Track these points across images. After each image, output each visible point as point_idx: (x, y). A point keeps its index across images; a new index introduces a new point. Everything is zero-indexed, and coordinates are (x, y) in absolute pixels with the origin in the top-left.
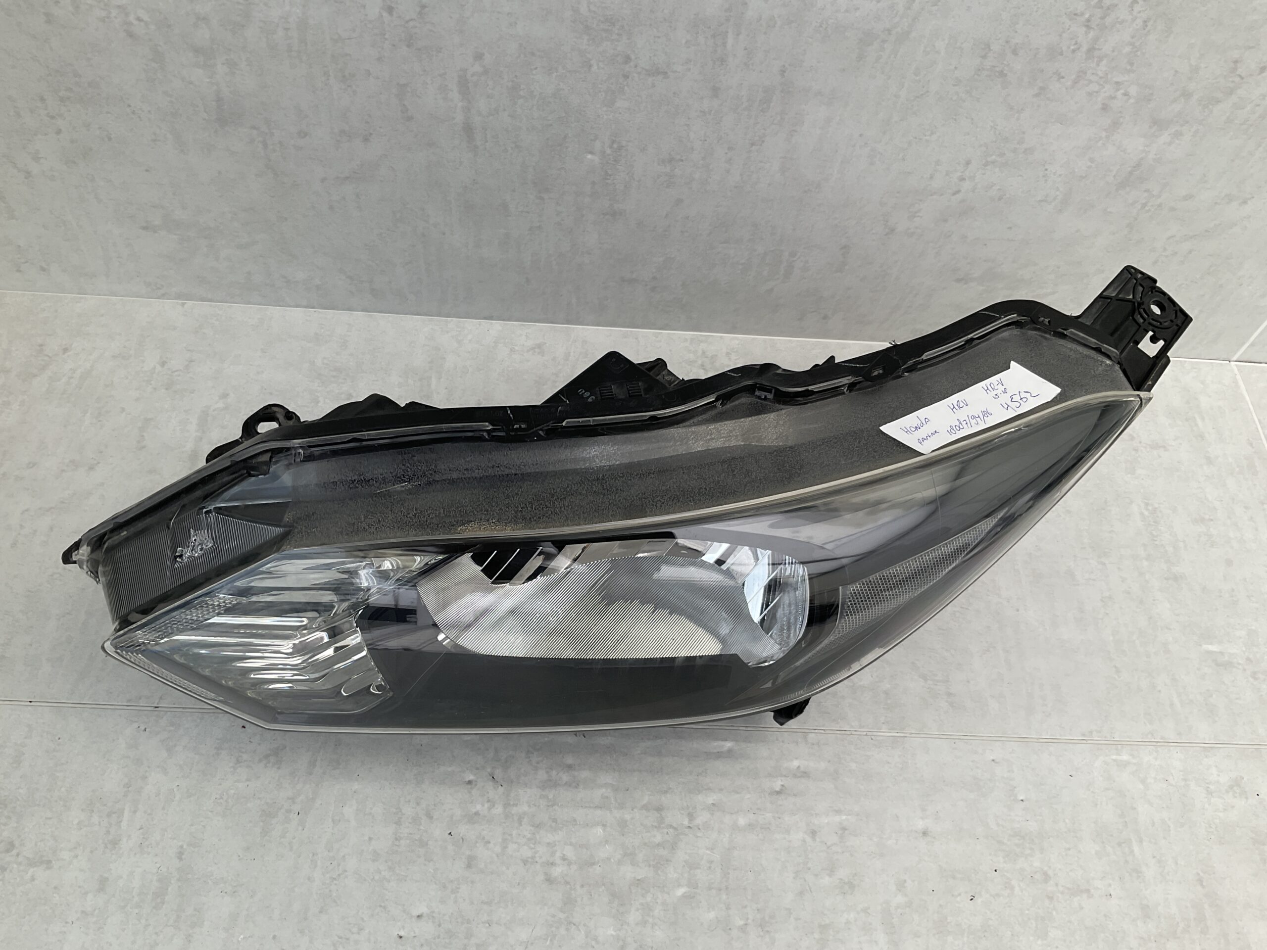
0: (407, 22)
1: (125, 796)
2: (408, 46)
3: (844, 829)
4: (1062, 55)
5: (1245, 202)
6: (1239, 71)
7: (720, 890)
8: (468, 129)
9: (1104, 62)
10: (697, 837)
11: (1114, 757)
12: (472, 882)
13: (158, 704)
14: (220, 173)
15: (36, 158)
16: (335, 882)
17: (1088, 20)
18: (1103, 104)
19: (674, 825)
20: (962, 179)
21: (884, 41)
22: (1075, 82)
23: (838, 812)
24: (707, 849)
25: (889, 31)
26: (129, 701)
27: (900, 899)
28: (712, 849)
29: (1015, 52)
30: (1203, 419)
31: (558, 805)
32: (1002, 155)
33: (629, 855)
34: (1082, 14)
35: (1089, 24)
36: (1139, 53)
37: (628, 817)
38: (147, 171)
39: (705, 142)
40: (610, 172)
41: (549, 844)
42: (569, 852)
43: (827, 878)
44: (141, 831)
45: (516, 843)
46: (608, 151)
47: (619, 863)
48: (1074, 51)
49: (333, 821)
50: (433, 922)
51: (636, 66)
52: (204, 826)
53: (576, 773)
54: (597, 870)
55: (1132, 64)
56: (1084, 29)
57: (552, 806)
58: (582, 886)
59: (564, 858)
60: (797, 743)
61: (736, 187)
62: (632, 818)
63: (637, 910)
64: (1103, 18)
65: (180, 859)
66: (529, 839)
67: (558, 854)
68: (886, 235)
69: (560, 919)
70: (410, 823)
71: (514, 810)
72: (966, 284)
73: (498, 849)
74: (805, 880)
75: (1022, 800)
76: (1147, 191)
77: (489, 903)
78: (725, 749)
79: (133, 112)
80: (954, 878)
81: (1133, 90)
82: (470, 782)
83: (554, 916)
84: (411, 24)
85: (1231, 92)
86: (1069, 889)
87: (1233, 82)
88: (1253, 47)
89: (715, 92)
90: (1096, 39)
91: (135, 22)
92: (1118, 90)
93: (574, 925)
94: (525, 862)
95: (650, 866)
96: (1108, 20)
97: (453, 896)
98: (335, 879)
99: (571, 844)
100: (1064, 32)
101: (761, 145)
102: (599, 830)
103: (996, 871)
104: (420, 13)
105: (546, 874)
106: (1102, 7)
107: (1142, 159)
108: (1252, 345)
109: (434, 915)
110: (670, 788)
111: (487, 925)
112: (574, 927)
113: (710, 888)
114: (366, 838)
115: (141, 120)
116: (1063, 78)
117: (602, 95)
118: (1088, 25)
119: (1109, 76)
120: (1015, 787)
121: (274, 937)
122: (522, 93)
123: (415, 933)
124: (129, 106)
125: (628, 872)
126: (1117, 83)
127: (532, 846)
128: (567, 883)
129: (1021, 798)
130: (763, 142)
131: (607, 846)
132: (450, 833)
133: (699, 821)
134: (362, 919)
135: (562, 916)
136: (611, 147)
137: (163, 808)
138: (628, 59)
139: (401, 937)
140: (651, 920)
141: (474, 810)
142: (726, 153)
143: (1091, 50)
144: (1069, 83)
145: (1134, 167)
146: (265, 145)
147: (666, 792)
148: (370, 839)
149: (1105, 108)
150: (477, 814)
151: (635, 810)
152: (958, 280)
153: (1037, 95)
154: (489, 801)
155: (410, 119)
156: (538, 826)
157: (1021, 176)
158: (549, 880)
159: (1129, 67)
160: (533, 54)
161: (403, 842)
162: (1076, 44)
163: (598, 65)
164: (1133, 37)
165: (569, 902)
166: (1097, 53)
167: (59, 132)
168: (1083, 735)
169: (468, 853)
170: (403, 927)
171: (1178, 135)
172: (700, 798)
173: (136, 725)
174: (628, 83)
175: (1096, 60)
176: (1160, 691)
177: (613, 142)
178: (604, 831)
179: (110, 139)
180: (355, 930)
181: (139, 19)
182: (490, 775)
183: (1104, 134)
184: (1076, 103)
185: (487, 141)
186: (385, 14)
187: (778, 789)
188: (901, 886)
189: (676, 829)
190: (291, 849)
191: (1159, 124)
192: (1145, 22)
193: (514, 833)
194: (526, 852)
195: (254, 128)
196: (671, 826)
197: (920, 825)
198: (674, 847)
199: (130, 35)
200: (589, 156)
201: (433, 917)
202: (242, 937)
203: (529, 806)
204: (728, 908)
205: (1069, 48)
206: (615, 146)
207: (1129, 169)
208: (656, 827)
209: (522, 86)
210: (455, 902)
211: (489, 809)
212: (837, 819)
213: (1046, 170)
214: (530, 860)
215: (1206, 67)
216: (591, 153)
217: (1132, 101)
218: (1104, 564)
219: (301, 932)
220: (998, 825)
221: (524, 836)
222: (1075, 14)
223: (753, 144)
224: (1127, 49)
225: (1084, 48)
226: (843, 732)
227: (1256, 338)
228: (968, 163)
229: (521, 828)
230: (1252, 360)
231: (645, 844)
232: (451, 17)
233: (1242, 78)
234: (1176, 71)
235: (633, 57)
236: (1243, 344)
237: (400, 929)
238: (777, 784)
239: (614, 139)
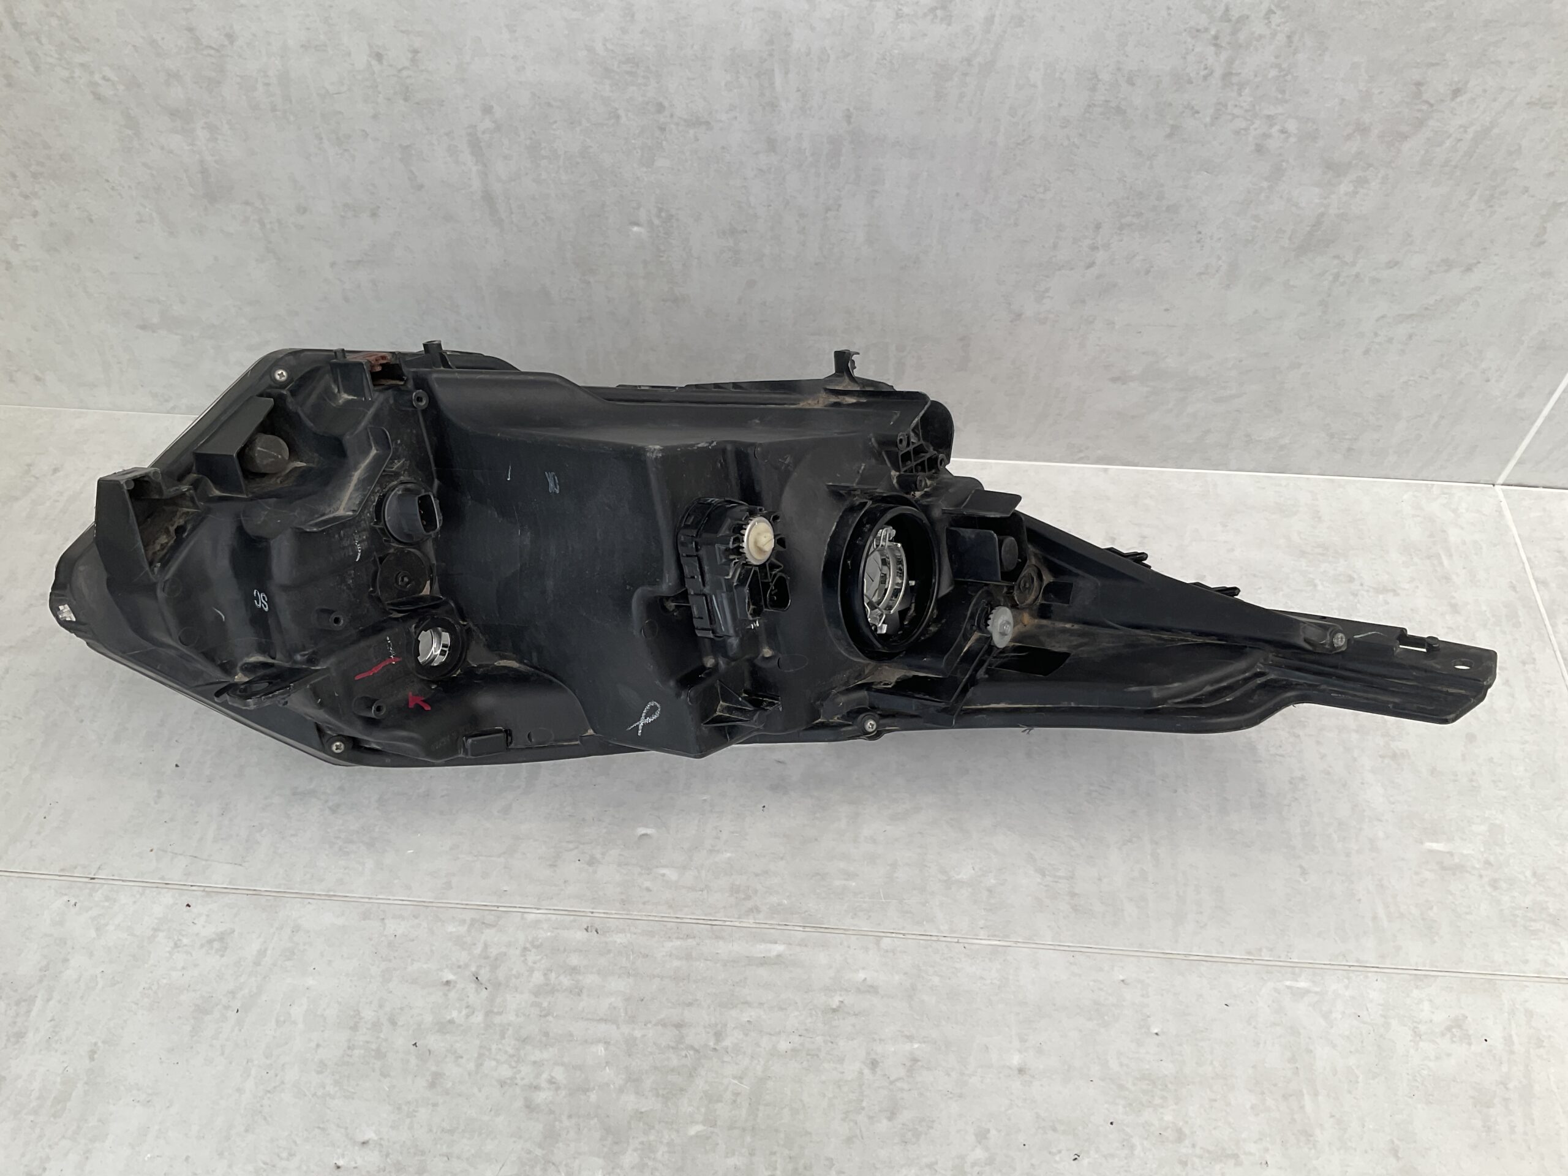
0: (400, 71)
1: (41, 981)
2: (406, 99)
3: (915, 1060)
4: (1192, 83)
5: (1469, 269)
6: (1425, 97)
7: (744, 1130)
8: (488, 198)
9: (1247, 91)
10: (723, 1062)
11: (1288, 983)
12: (435, 1105)
13: (94, 875)
14: (216, 258)
15: (15, 246)
16: (269, 1095)
17: (1216, 37)
18: (1257, 145)
19: (696, 1046)
20: (1094, 248)
21: (965, 74)
22: (1216, 118)
23: (910, 1038)
24: (735, 1078)
25: (968, 61)
26: (62, 870)
27: (979, 1154)
28: (740, 1078)
29: (1131, 82)
30: (1451, 556)
31: (553, 1016)
32: (1139, 215)
33: (634, 1080)
34: (1206, 30)
35: (1218, 42)
36: (1289, 77)
37: (638, 1034)
38: (136, 258)
39: (770, 208)
40: (662, 248)
41: (535, 1062)
42: (559, 1074)
43: (885, 1121)
44: (52, 1023)
45: (494, 1059)
46: (656, 222)
47: (621, 1090)
48: (1205, 78)
49: (277, 1022)
50: (380, 1151)
51: (672, 116)
52: (125, 1021)
53: (581, 978)
54: (593, 1097)
55: (1283, 92)
56: (1213, 48)
57: (545, 1016)
58: (570, 1117)
59: (551, 1081)
60: (867, 949)
61: (816, 264)
62: (644, 1036)
63: (635, 1150)
64: (1234, 33)
65: (92, 1059)
66: (512, 1056)
67: (545, 1076)
68: (1011, 321)
69: (537, 1156)
70: (368, 1029)
71: (497, 1020)
72: (1124, 384)
73: (471, 1066)
74: (856, 1123)
75: (1157, 1034)
76: (1337, 257)
77: (451, 1132)
78: (774, 953)
79: (113, 189)
80: (1054, 1130)
81: (1292, 126)
82: (448, 983)
83: (529, 1152)
84: (405, 73)
85: (1420, 124)
86: (1209, 1152)
87: (1419, 110)
88: (1437, 64)
89: (772, 145)
90: (1230, 61)
91: (101, 82)
92: (1271, 126)
93: (553, 1164)
94: (502, 1084)
95: (657, 1095)
96: (1242, 36)
97: (408, 1121)
98: (269, 1092)
99: (563, 1064)
100: (1187, 53)
101: (838, 210)
102: (600, 1049)
103: (1112, 1123)
104: (413, 60)
105: (526, 1099)
106: (1229, 20)
107: (1322, 215)
108: (1520, 462)
109: (382, 1142)
110: (697, 1000)
111: (446, 1159)
112: (553, 1167)
113: (731, 1128)
114: (313, 1045)
115: (122, 198)
116: (1198, 112)
117: (637, 152)
118: (1215, 41)
119: (1257, 108)
120: (1149, 1017)
121: (187, 1158)
122: (543, 152)
123: (356, 1163)
124: (107, 181)
125: (630, 1101)
126: (1269, 117)
127: (513, 1064)
128: (551, 1112)
129: (1156, 1031)
130: (840, 206)
131: (607, 1068)
132: (416, 1044)
133: (727, 1042)
134: (295, 1142)
135: (539, 1152)
136: (659, 216)
137: (82, 998)
138: (660, 108)
139: (338, 1167)
140: (650, 1163)
141: (449, 1018)
142: (797, 221)
143: (1227, 76)
144: (1208, 120)
145: (1314, 226)
146: (262, 225)
147: (690, 1004)
148: (318, 1046)
149: (1259, 149)
150: (451, 1022)
151: (649, 1025)
152: (1114, 380)
153: (1169, 136)
154: (468, 1007)
155: (421, 187)
156: (525, 1041)
157: (1168, 241)
158: (530, 1107)
159: (1280, 96)
160: (549, 105)
161: (357, 1052)
162: (1206, 69)
163: (627, 115)
164: (1277, 57)
165: (551, 1136)
166: (1235, 79)
167: (35, 214)
168: (1249, 953)
169: (434, 1068)
170: (343, 1156)
171: (1362, 182)
172: (734, 1013)
173: (66, 898)
174: (665, 137)
175: (1236, 88)
176: (1359, 900)
177: (660, 210)
178: (606, 1049)
179: (91, 221)
180: (284, 1155)
181: (104, 78)
182: (474, 975)
183: (1265, 184)
184: (1221, 144)
185: (512, 213)
186: (374, 62)
187: (834, 1007)
188: (982, 1136)
189: (697, 1051)
190: (223, 1054)
191: (1334, 169)
192: (1289, 37)
193: (494, 1047)
194: (505, 1072)
195: (247, 203)
196: (692, 1048)
197: (1016, 1060)
198: (692, 1074)
199: (98, 97)
200: (635, 229)
201: (381, 1145)
202: (149, 1155)
203: (517, 1015)
204: (752, 1154)
205: (1198, 74)
206: (663, 214)
207: (1308, 229)
208: (673, 1048)
209: (543, 145)
210: (411, 1128)
211: (467, 1016)
212: (908, 1047)
213: (1200, 233)
214: (509, 1081)
215: (1381, 93)
216: (637, 224)
217: (1293, 140)
218: (1298, 736)
219: (219, 1155)
220: (1121, 1065)
221: (506, 1052)
222: (1198, 31)
223: (828, 210)
224: (1273, 73)
225: (1219, 72)
226: (929, 938)
227: (1524, 452)
228: (1098, 227)
229: (503, 1041)
230: (1526, 483)
231: (656, 1068)
232: (448, 63)
233: (1431, 105)
234: (1343, 100)
235: (666, 104)
236: (1508, 461)
237: (338, 1159)
238: (835, 1002)
239: (660, 206)
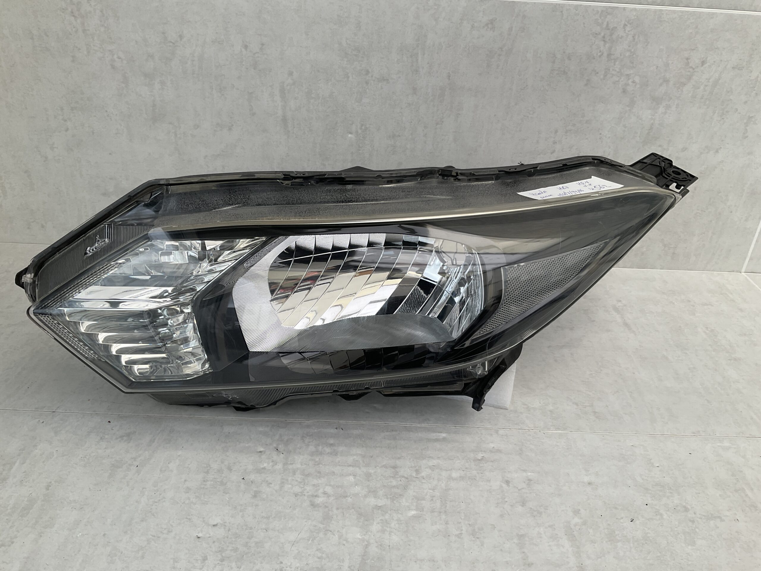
0: (254, 54)
1: (19, 455)
2: (254, 69)
3: (530, 480)
4: (594, 59)
5: (717, 151)
6: (690, 65)
7: (440, 512)
8: (284, 120)
9: (617, 63)
10: (422, 483)
11: (719, 444)
12: (257, 505)
13: (55, 410)
14: (150, 154)
15: (52, 148)
16: (155, 504)
17: (604, 37)
18: (623, 89)
19: (406, 476)
20: (555, 143)
21: (500, 55)
22: (605, 76)
23: (525, 471)
24: (430, 489)
25: (501, 48)
26: (37, 408)
27: (577, 520)
28: (433, 490)
29: (569, 58)
31: (322, 464)
32: (574, 125)
33: (373, 492)
34: (600, 34)
35: (605, 39)
36: (634, 56)
37: (372, 471)
38: (110, 154)
39: (412, 123)
40: (361, 145)
41: (314, 485)
42: (329, 489)
43: (520, 507)
44: (25, 473)
45: (290, 484)
46: (360, 131)
47: (366, 496)
48: (600, 56)
49: (161, 471)
50: (225, 528)
51: (372, 76)
52: (69, 472)
53: (336, 448)
54: (349, 500)
55: (633, 63)
56: (603, 42)
57: (318, 464)
58: (337, 509)
59: (325, 493)
60: (491, 435)
61: (430, 153)
62: (375, 472)
63: (378, 523)
64: (611, 35)
65: (47, 489)
66: (300, 482)
67: (321, 491)
69: (320, 527)
70: (215, 472)
71: (290, 467)
73: (277, 487)
74: (504, 508)
75: (658, 467)
76: (660, 146)
77: (268, 518)
78: (441, 437)
79: (108, 116)
80: (616, 508)
81: (637, 79)
82: (260, 452)
83: (315, 526)
84: (256, 55)
85: (690, 78)
86: (704, 516)
87: (689, 71)
88: (694, 49)
89: (415, 90)
90: (610, 48)
91: (117, 59)
92: (629, 79)
93: (330, 531)
94: (296, 495)
95: (387, 498)
96: (614, 37)
97: (241, 513)
98: (156, 502)
99: (330, 485)
100: (592, 45)
101: (442, 124)
102: (351, 478)
103: (647, 505)
104: (261, 49)
105: (311, 501)
106: (609, 29)
107: (652, 124)
108: (751, 259)
109: (226, 524)
110: (402, 457)
111: (265, 531)
112: (330, 533)
113: (433, 511)
114: (183, 480)
115: (111, 120)
116: (598, 73)
117: (355, 95)
118: (604, 39)
119: (622, 71)
120: (651, 459)
121: (104, 535)
122: (313, 96)
123: (210, 534)
124: (107, 111)
125: (372, 501)
126: (627, 75)
127: (302, 486)
128: (326, 507)
129: (657, 465)
130: (443, 122)
131: (356, 487)
132: (244, 478)
133: (423, 474)
134: (172, 526)
135: (322, 526)
136: (361, 129)
137: (43, 462)
138: (367, 72)
139: (199, 538)
140: (388, 529)
141: (262, 467)
142: (423, 130)
143: (609, 55)
144: (602, 77)
145: (650, 130)
146: (176, 135)
147: (399, 458)
148: (185, 481)
149: (624, 91)
150: (264, 468)
151: (377, 468)
153: (586, 85)
154: (273, 461)
155: (254, 114)
156: (308, 475)
157: (587, 139)
158: (313, 505)
159: (631, 65)
160: (318, 71)
161: (209, 483)
162: (600, 52)
163: (352, 76)
164: (629, 46)
165: (327, 518)
166: (612, 57)
167: (67, 130)
168: (694, 433)
169: (255, 489)
170: (202, 531)
171: (668, 107)
172: (424, 462)
173: (37, 420)
174: (368, 87)
175: (613, 61)
176: (741, 412)
177: (362, 125)
178: (354, 478)
179: (93, 133)
180: (165, 532)
181: (119, 58)
182: (275, 448)
183: (628, 109)
184: (608, 89)
185: (294, 128)
186: (243, 50)
187: (479, 459)
188: (576, 512)
189: (407, 478)
190: (128, 485)
191: (656, 101)
192: (633, 37)
193: (290, 478)
194: (297, 489)
195: (170, 123)
196: (403, 477)
197: (586, 479)
198: (405, 488)
199: (113, 67)
200: (350, 135)
201: (225, 526)
202: (80, 534)
203: (302, 465)
204: (447, 523)
205: (597, 54)
206: (363, 127)
207: (647, 131)
208: (392, 477)
209: (313, 91)
210: (242, 517)
211: (273, 466)
212: (524, 474)
213: (601, 134)
214: (300, 494)
215: (672, 63)
216: (351, 133)
217: (638, 86)
219: (125, 533)
220: (643, 479)
221: (297, 481)
222: (596, 34)
223: (437, 124)
224: (628, 54)
225: (605, 54)
226: (524, 430)
227: (752, 253)
228: (556, 132)
229: (295, 476)
231: (384, 486)
232: (277, 50)
233: (694, 69)
234: (657, 67)
235: (370, 70)
237: (199, 533)
238: (480, 456)
239: (362, 123)
